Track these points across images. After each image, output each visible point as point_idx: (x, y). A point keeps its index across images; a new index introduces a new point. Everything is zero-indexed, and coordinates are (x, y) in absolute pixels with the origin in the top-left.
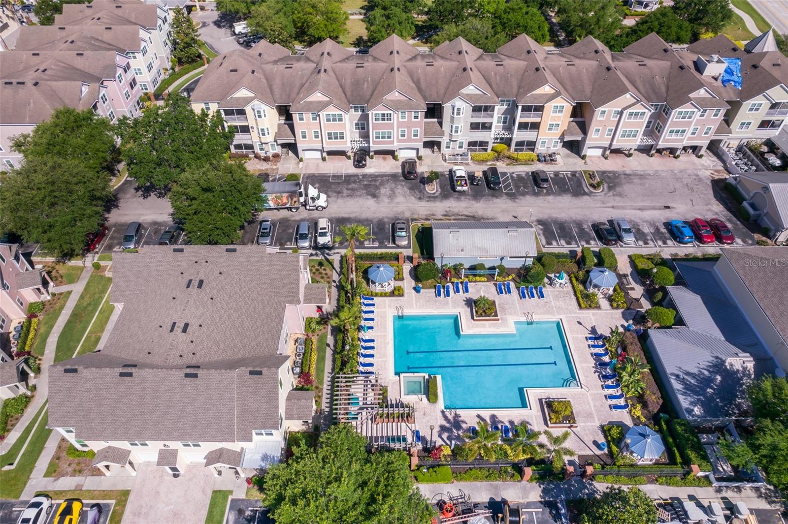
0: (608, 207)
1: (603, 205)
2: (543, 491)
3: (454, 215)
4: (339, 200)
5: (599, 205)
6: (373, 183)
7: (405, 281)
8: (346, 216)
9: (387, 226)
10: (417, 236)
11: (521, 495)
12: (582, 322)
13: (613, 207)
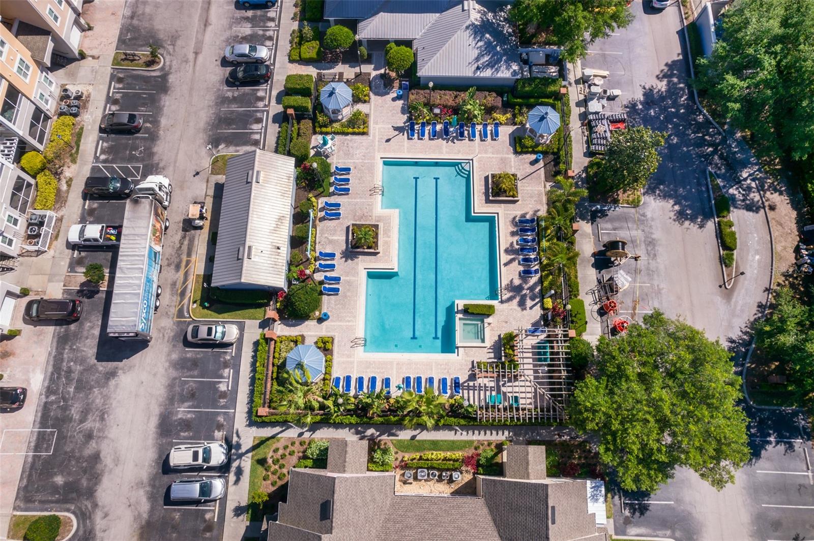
0: (196, 58)
1: (191, 64)
2: (583, 220)
3: (179, 255)
4: (111, 436)
5: (189, 67)
6: (75, 376)
7: (305, 334)
8: (154, 422)
9: (189, 355)
10: (220, 312)
11: (588, 240)
12: (387, 138)
13: (196, 53)
